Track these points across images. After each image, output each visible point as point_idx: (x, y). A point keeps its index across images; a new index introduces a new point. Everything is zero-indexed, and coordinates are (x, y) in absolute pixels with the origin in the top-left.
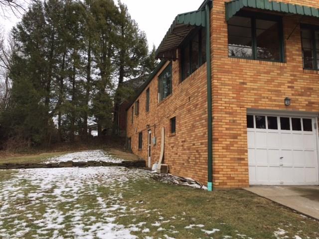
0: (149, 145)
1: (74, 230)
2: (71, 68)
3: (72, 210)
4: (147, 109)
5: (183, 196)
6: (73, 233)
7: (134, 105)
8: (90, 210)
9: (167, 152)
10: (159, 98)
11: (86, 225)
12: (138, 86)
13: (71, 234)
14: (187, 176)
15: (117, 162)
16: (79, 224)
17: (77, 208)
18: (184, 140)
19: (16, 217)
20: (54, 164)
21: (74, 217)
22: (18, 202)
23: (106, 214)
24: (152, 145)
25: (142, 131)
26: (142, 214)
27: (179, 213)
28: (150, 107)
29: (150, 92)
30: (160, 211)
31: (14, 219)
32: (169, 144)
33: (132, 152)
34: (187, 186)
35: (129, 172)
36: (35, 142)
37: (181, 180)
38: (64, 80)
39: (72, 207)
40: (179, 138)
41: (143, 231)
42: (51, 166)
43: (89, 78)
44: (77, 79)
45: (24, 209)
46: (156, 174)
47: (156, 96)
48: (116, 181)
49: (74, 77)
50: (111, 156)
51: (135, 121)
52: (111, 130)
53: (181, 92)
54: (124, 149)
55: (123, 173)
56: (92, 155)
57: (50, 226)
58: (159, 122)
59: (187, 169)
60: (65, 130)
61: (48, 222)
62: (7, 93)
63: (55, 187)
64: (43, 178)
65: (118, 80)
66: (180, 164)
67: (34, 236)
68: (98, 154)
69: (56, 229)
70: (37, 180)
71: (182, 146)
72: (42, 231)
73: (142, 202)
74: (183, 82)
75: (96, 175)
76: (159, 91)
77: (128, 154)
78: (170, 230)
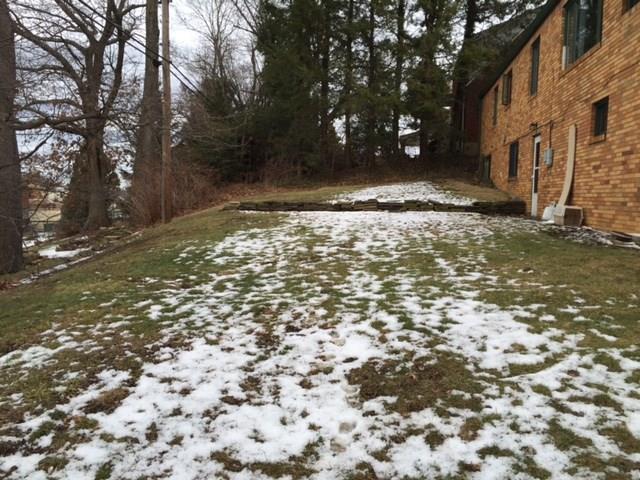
0: (535, 168)
1: (404, 304)
2: (365, 16)
3: (393, 274)
4: (533, 88)
5: (628, 265)
6: (402, 307)
7: (500, 83)
8: (426, 278)
9: (580, 181)
10: (564, 58)
11: (425, 298)
12: (507, 40)
13: (399, 309)
14: (634, 230)
15: (462, 204)
16: (411, 296)
17: (402, 272)
18: (628, 149)
19: (302, 278)
20: (344, 204)
21: (400, 284)
22: (300, 257)
23: (459, 285)
24: (542, 168)
25: (518, 139)
26: (534, 289)
27: (621, 295)
28: (539, 83)
29: (542, 48)
30: (576, 289)
31: (300, 281)
32: (588, 161)
33: (492, 186)
34: (634, 249)
35: (491, 222)
36: (309, 167)
37: (619, 238)
38: (352, 44)
39: (392, 270)
40: (614, 147)
41: (541, 319)
42: (339, 208)
43: (402, 34)
44: (379, 37)
45: (311, 267)
46: (554, 227)
47: (556, 55)
48: (468, 235)
49: (372, 34)
50: (448, 192)
51: (502, 119)
52: (447, 141)
53: (629, 33)
54: (476, 179)
55: (478, 222)
56: (410, 190)
57: (361, 294)
58: (564, 113)
59: (635, 214)
60: (356, 146)
61: (355, 289)
62: (255, 82)
63: (356, 239)
64: (332, 225)
65: (463, 31)
66: (614, 204)
67: (337, 306)
68: (424, 189)
69: (373, 300)
70: (321, 227)
71: (624, 163)
72: (349, 300)
73: (531, 271)
74: (633, 9)
75: (426, 223)
76: (565, 43)
77: (485, 189)
78: (604, 322)
